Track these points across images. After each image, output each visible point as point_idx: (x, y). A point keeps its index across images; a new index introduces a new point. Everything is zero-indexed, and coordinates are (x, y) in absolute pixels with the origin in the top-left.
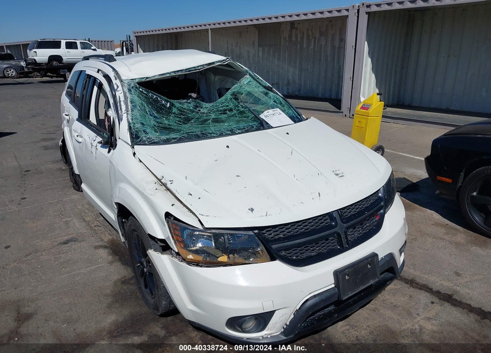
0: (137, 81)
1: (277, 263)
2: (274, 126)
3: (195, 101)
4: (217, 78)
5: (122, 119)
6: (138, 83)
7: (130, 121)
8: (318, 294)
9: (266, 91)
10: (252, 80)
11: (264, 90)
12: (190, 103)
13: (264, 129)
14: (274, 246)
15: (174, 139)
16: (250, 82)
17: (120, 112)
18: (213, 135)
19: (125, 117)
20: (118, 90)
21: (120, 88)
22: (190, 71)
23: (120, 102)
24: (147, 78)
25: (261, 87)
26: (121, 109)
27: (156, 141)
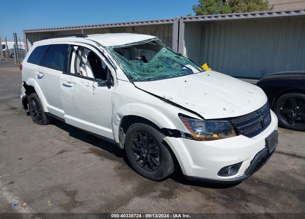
0: (113, 47)
1: (241, 137)
2: (194, 73)
3: (140, 61)
4: (139, 50)
5: (116, 68)
6: (114, 49)
7: (123, 69)
8: (260, 151)
9: (178, 56)
10: (168, 50)
11: (176, 55)
12: (138, 62)
13: (191, 74)
14: (239, 128)
15: (152, 78)
16: (166, 51)
17: (113, 64)
18: (170, 77)
19: (118, 66)
20: (104, 52)
21: (105, 51)
22: (140, 43)
23: (110, 59)
24: (119, 46)
25: (174, 54)
26: (113, 62)
27: (143, 80)
